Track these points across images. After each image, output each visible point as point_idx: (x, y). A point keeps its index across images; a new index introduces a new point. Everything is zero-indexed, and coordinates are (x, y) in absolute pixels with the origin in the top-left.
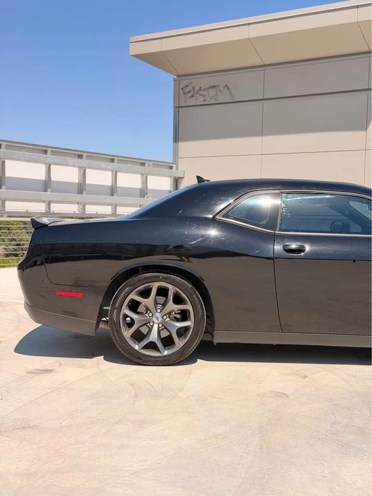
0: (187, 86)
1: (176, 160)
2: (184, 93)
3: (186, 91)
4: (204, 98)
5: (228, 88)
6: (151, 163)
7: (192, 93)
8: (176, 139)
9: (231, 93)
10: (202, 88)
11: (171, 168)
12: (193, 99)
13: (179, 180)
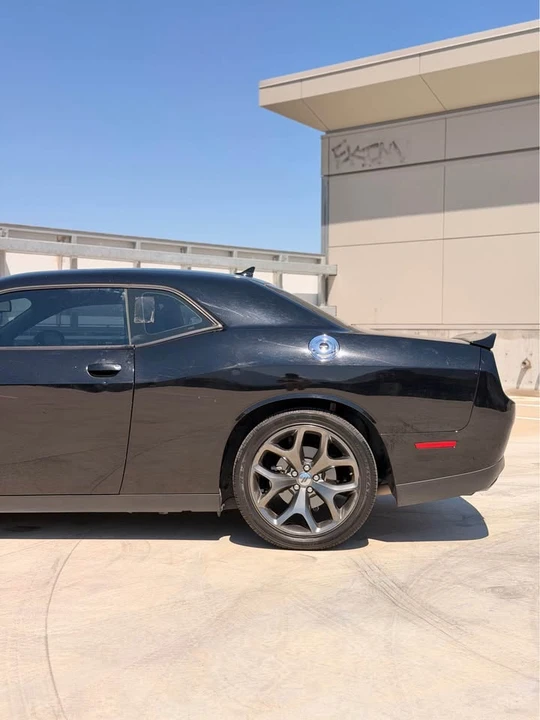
0: (340, 146)
1: (325, 251)
2: (336, 156)
3: (338, 153)
4: (362, 162)
5: (395, 146)
6: (287, 255)
7: (344, 157)
8: (325, 221)
9: (399, 153)
10: (361, 148)
11: (318, 261)
12: (348, 163)
13: (330, 278)
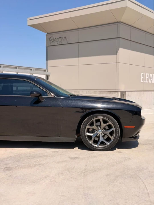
0: (51, 38)
1: (47, 68)
2: (50, 41)
3: (51, 39)
4: (57, 42)
5: (66, 38)
6: (34, 69)
7: (52, 41)
8: (47, 60)
9: (67, 40)
10: (56, 38)
11: (45, 71)
12: (53, 43)
13: (49, 76)
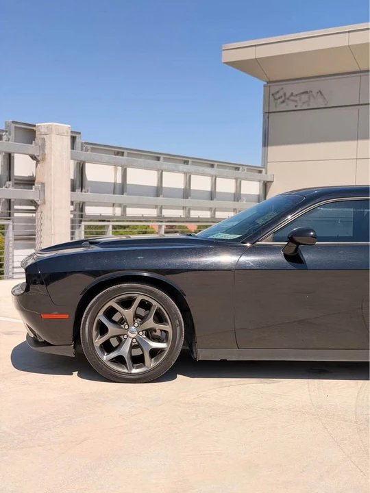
0: (278, 92)
1: (265, 164)
2: (275, 99)
3: (277, 96)
4: (295, 104)
5: (321, 93)
6: (245, 168)
7: (283, 99)
9: (324, 98)
10: (294, 94)
11: (260, 172)
12: (284, 105)
13: (268, 184)
